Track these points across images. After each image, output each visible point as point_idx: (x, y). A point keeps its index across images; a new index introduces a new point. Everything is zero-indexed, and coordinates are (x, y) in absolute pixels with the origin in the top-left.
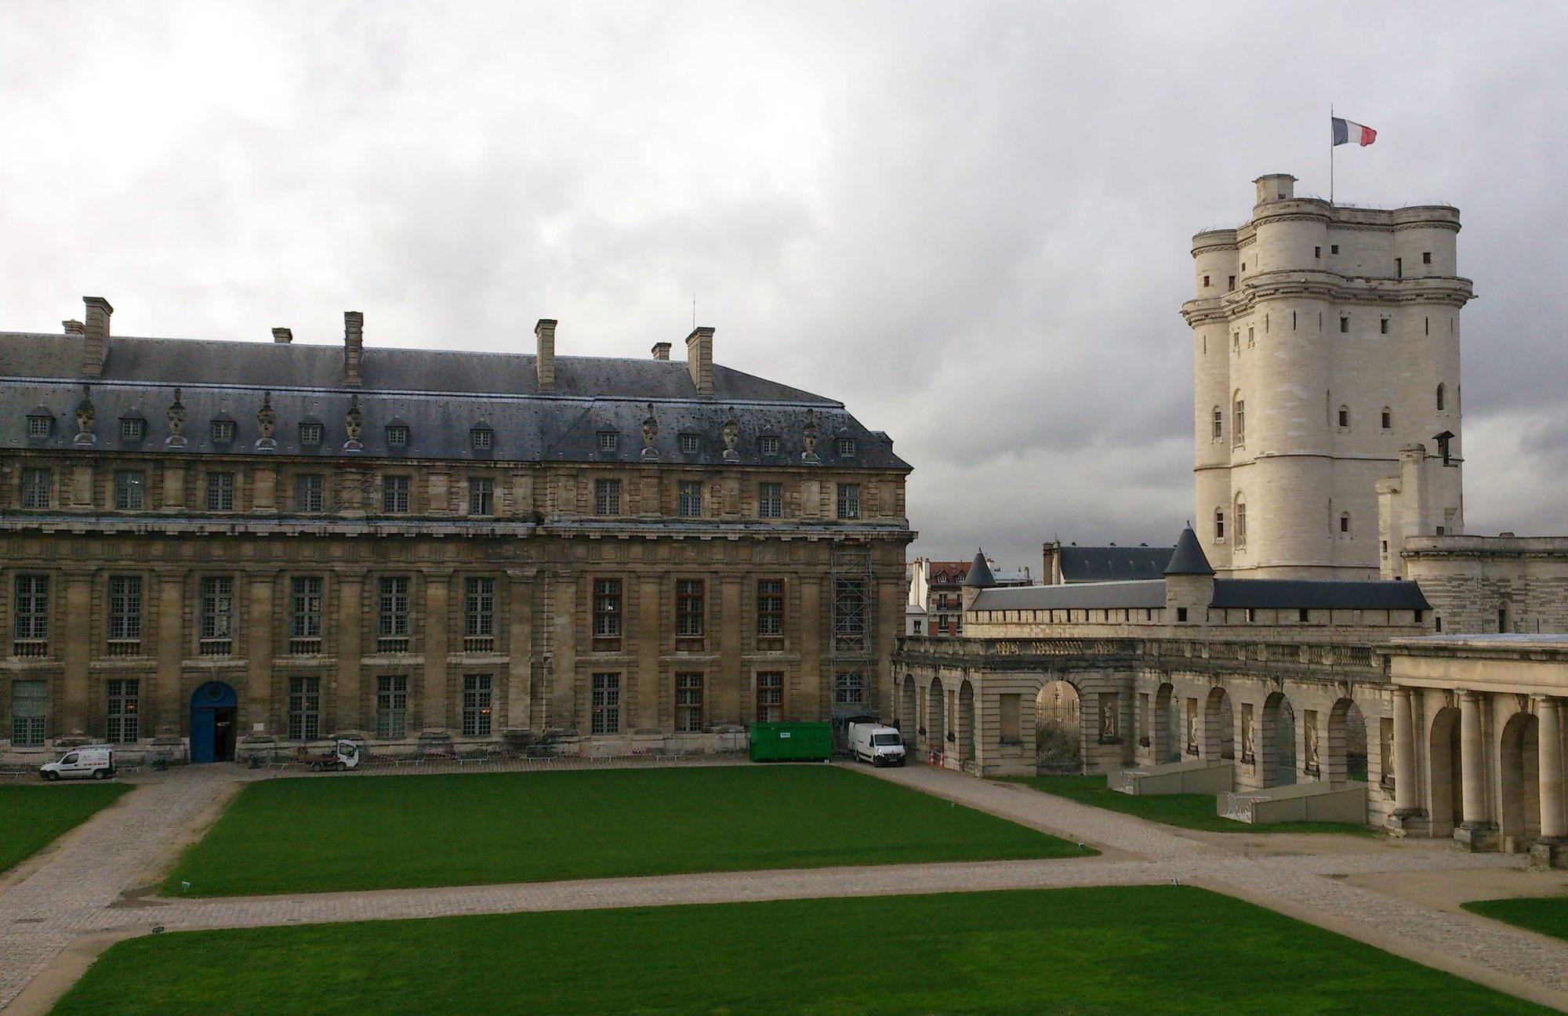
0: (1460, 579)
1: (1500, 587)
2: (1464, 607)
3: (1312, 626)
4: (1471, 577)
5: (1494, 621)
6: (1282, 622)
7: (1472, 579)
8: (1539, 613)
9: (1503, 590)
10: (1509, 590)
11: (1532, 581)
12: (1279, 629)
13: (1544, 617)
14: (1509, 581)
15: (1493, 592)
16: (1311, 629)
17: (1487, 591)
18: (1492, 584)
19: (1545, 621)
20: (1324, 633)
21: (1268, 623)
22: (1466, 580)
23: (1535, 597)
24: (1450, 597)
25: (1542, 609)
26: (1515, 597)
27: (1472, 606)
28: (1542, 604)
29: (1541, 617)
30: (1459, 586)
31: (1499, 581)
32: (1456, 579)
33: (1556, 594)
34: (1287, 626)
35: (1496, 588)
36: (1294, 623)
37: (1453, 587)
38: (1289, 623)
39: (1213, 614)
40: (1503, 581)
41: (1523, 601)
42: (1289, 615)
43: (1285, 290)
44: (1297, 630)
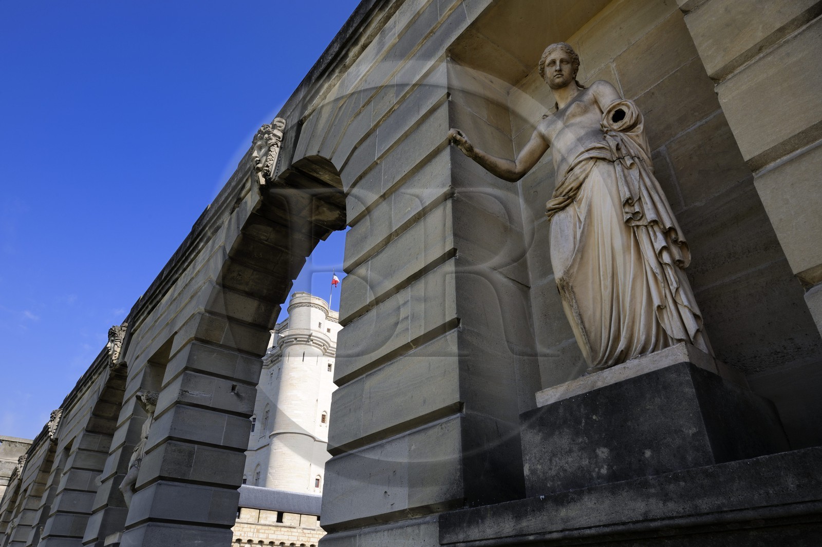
3: (284, 527)
6: (262, 521)
12: (259, 527)
16: (283, 529)
20: (293, 534)
21: (250, 521)
34: (265, 525)
36: (271, 523)
38: (267, 523)
42: (269, 515)
43: (300, 339)
44: (274, 528)
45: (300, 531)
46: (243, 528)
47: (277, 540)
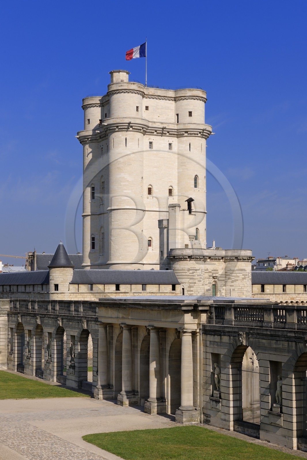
1: (213, 273)
2: (195, 283)
3: (121, 293)
4: (199, 268)
5: (210, 290)
6: (107, 291)
7: (199, 270)
8: (231, 286)
9: (214, 275)
10: (217, 275)
11: (228, 270)
12: (105, 294)
13: (233, 288)
14: (217, 270)
15: (210, 276)
17: (207, 275)
18: (210, 272)
19: (234, 290)
21: (99, 291)
22: (196, 270)
23: (230, 278)
24: (188, 278)
25: (232, 284)
26: (220, 279)
27: (199, 283)
28: (232, 282)
29: (232, 288)
30: (193, 273)
31: (212, 270)
32: (192, 270)
34: (109, 293)
35: (211, 274)
36: (112, 292)
37: (190, 273)
38: (110, 291)
39: (72, 286)
40: (215, 270)
41: (223, 280)
42: (110, 287)
43: (121, 127)
44: (115, 294)
45: (131, 294)
46: (96, 296)
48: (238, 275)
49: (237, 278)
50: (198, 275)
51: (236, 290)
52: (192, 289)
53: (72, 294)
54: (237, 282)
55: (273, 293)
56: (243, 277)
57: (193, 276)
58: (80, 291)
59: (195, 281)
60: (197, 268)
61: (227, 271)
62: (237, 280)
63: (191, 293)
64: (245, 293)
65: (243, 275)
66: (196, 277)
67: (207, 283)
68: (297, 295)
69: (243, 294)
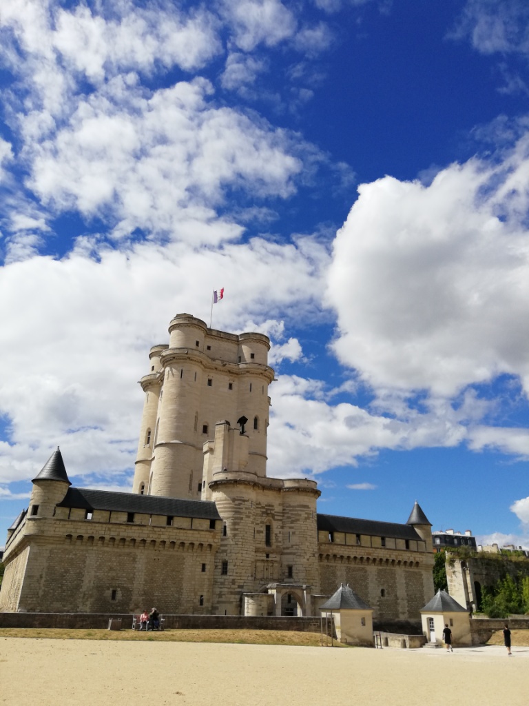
0: (240, 500)
1: (267, 510)
2: (242, 519)
3: (135, 525)
4: (247, 499)
5: (262, 532)
6: (113, 521)
7: (248, 501)
8: (290, 528)
9: (269, 512)
10: (273, 512)
11: (287, 507)
12: (110, 526)
13: (293, 530)
14: (273, 506)
15: (263, 513)
16: (133, 528)
17: (259, 511)
18: (263, 507)
19: (294, 533)
20: (144, 532)
21: (102, 521)
22: (244, 501)
23: (288, 518)
24: (233, 511)
25: (292, 525)
26: (276, 517)
27: (247, 519)
28: (292, 522)
29: (291, 530)
30: (240, 504)
31: (266, 506)
32: (238, 500)
33: (300, 515)
34: (116, 524)
35: (264, 510)
36: (122, 522)
37: (235, 505)
38: (118, 522)
39: (59, 510)
40: (270, 506)
41: (281, 520)
42: (119, 516)
44: (124, 527)
45: (150, 529)
46: (95, 527)
47: (128, 537)
48: (300, 513)
49: (297, 517)
50: (246, 508)
51: (297, 533)
52: (237, 527)
53: (58, 522)
54: (298, 522)
55: (344, 543)
56: (306, 516)
57: (240, 508)
58: (72, 518)
59: (241, 516)
60: (245, 499)
61: (285, 508)
62: (298, 520)
63: (236, 532)
64: (309, 538)
65: (306, 513)
66: (243, 510)
67: (259, 522)
68: (374, 549)
69: (306, 540)
